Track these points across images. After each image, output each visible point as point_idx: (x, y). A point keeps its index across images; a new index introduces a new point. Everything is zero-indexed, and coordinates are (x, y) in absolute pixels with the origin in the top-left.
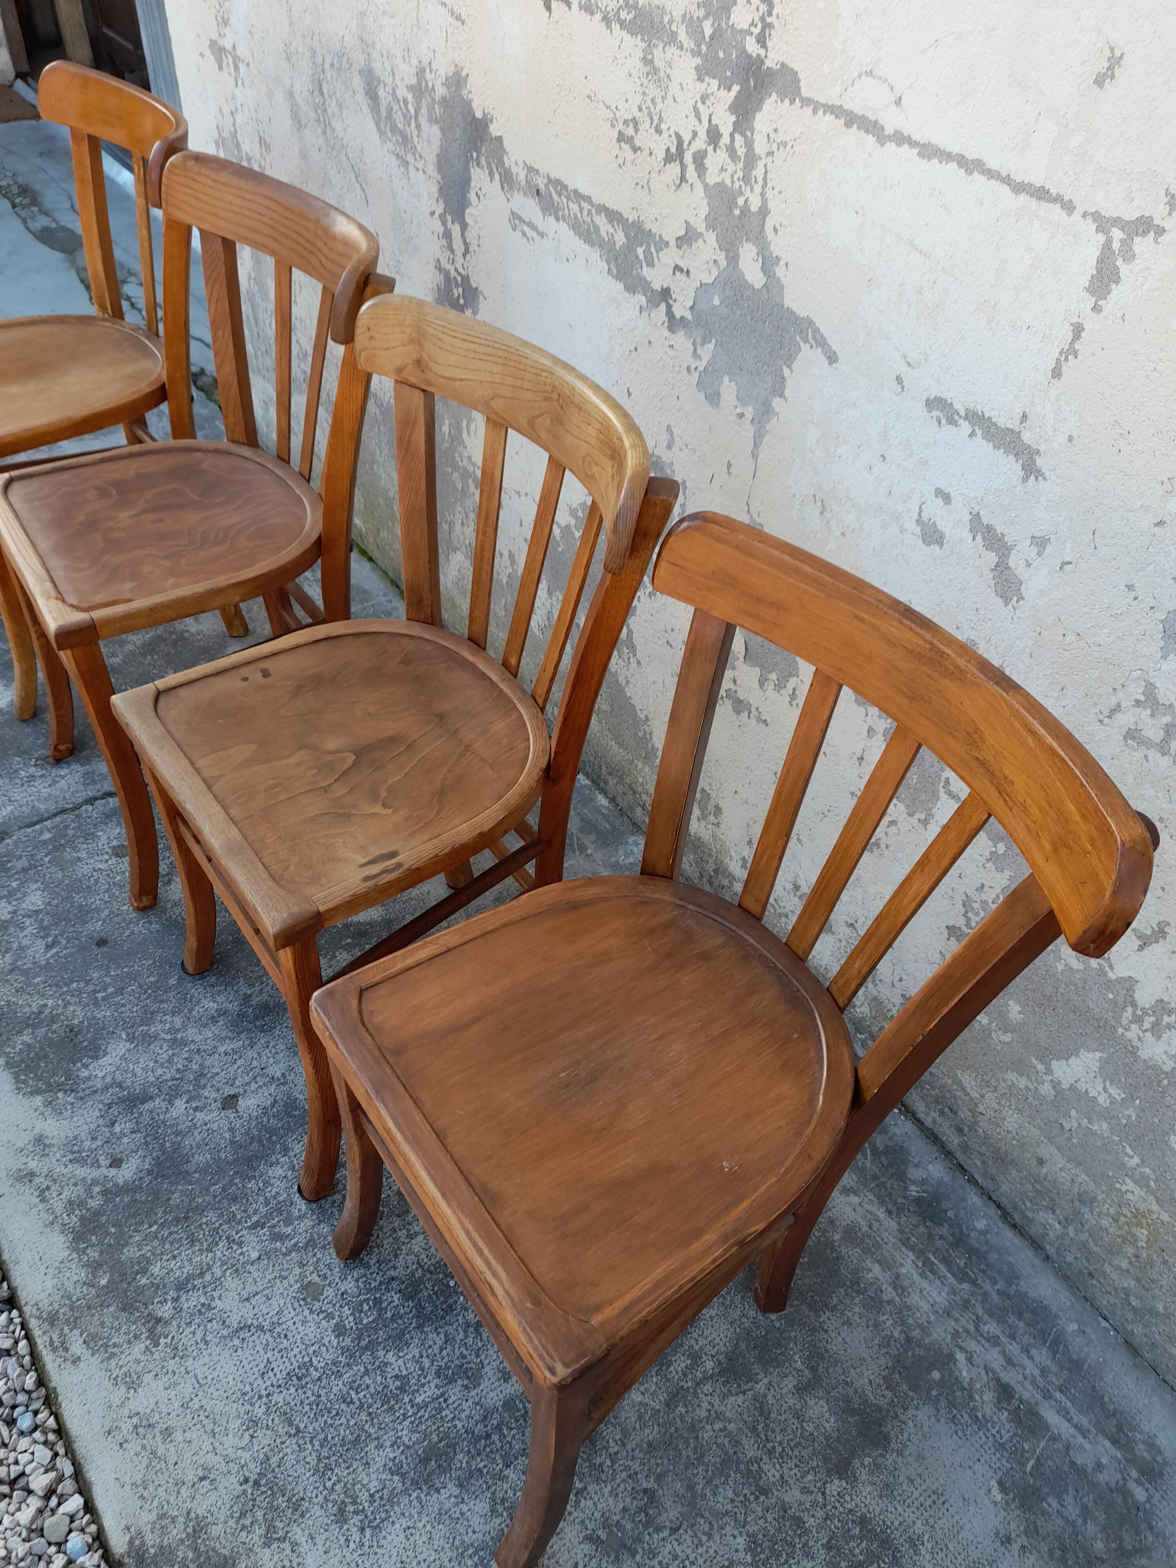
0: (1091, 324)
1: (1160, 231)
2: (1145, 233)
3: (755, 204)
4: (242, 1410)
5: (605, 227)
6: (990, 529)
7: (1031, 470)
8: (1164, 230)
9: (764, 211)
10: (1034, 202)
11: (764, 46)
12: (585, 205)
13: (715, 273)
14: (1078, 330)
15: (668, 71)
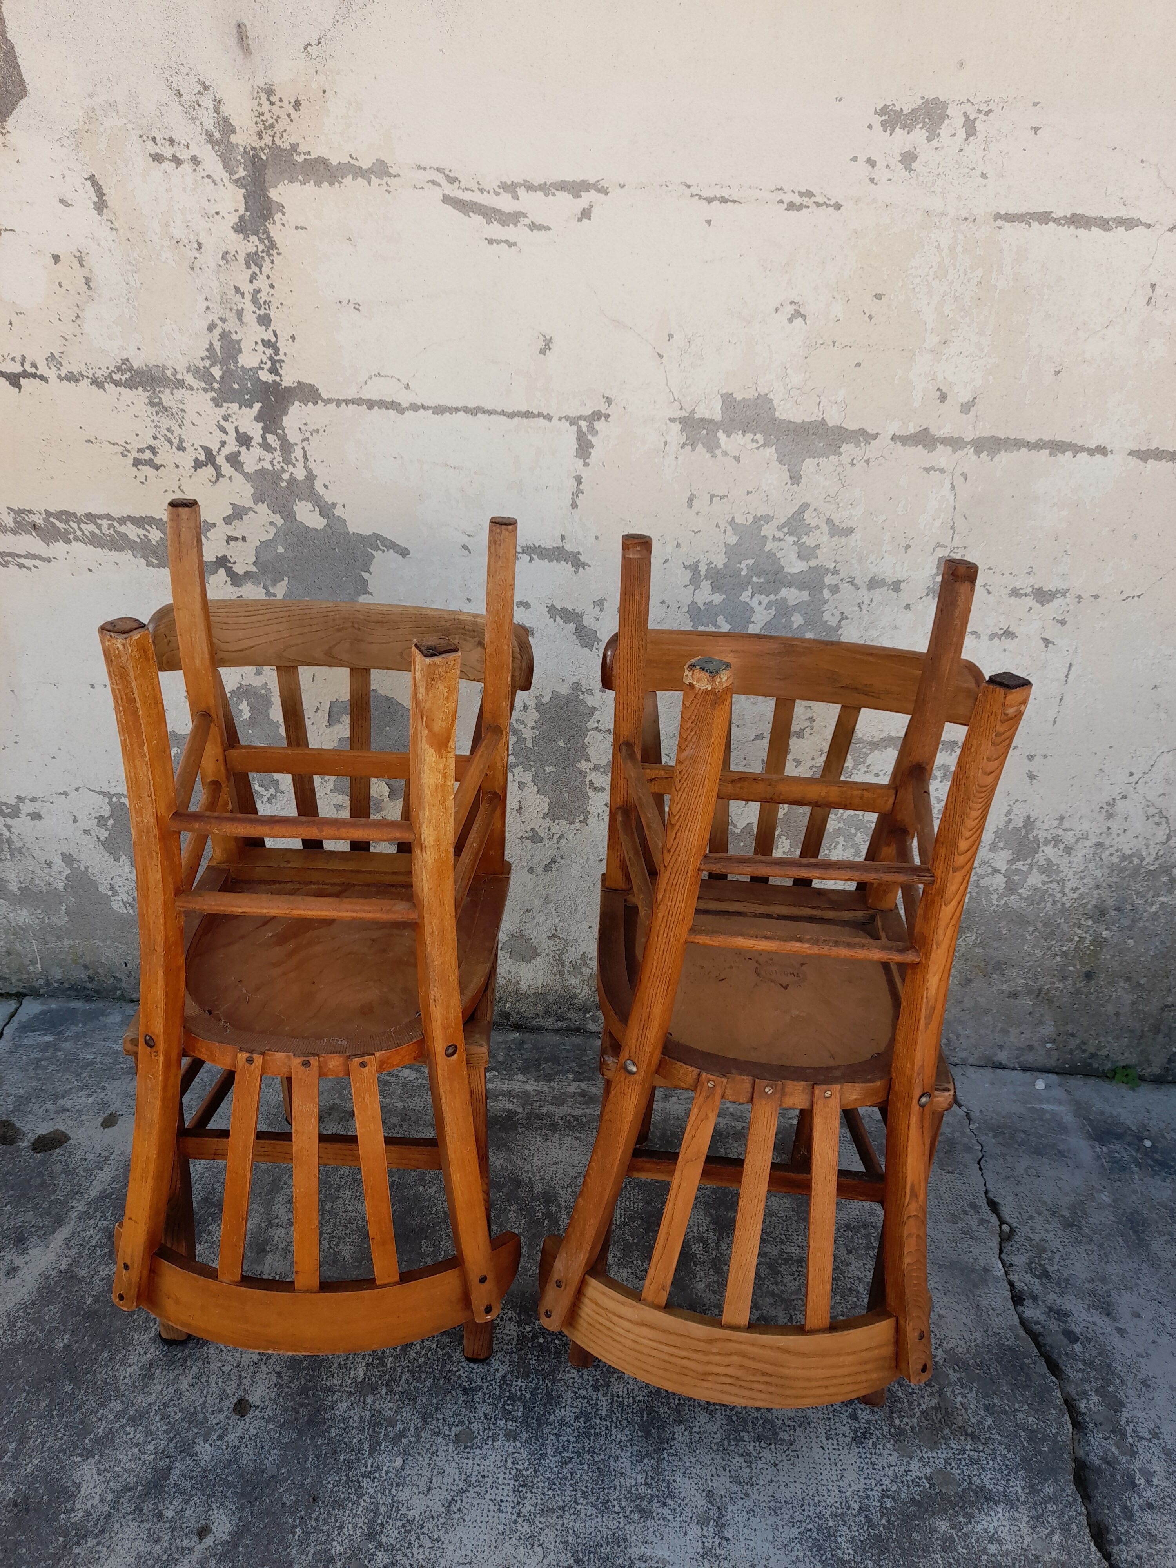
0: (585, 473)
1: (607, 416)
2: (599, 419)
3: (300, 474)
4: (514, 1541)
5: (132, 532)
6: (563, 610)
7: (578, 564)
8: (609, 415)
9: (311, 477)
10: (524, 420)
11: (277, 373)
12: (105, 523)
13: (273, 531)
14: (579, 480)
15: (181, 406)
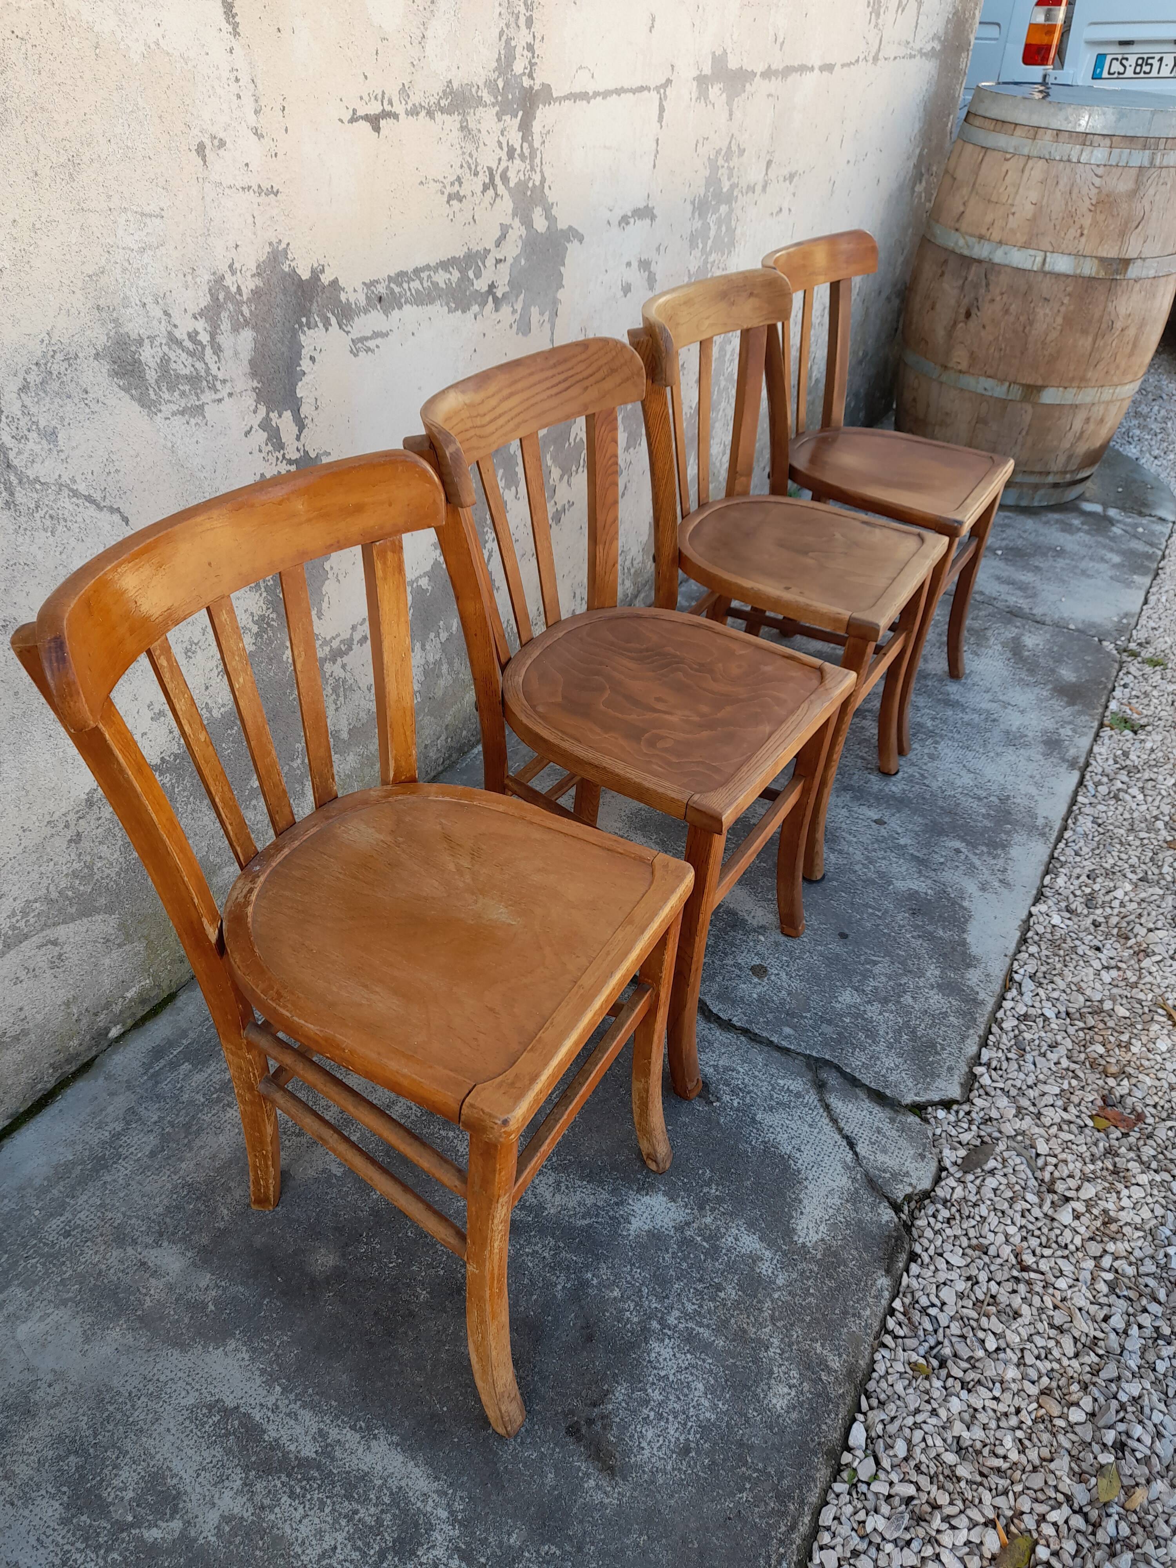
0: (660, 135)
1: (671, 82)
2: (668, 86)
3: (538, 179)
5: (442, 278)
7: (652, 218)
9: (543, 181)
11: (532, 77)
12: (425, 274)
13: (520, 244)
14: (658, 142)
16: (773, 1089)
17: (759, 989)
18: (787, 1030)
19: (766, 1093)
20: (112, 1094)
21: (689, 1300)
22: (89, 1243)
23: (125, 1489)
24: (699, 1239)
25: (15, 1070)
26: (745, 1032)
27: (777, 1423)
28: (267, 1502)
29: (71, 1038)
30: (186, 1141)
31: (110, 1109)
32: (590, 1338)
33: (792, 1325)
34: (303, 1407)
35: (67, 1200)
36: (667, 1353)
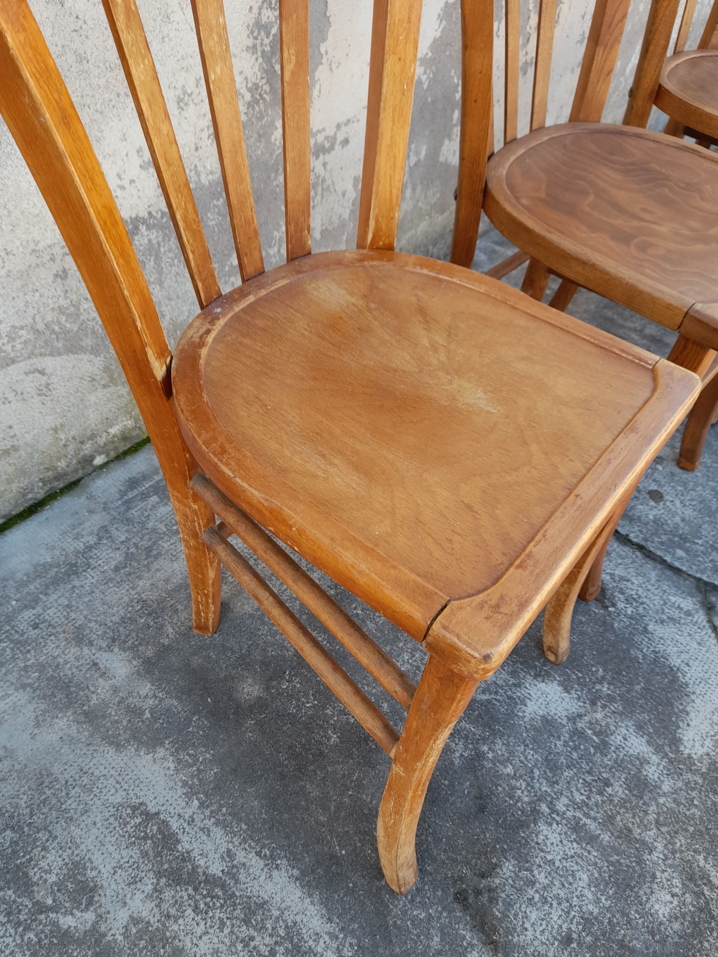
16: (665, 604)
17: (655, 512)
18: (680, 553)
19: (658, 607)
20: (91, 512)
21: (578, 790)
22: (52, 638)
23: (49, 872)
24: (589, 732)
25: (7, 479)
26: (641, 548)
27: (659, 930)
28: (173, 911)
29: (59, 459)
30: (146, 562)
31: (87, 524)
32: (482, 809)
33: (676, 833)
34: (217, 824)
35: (41, 596)
36: (554, 838)
